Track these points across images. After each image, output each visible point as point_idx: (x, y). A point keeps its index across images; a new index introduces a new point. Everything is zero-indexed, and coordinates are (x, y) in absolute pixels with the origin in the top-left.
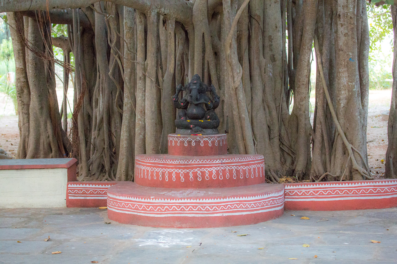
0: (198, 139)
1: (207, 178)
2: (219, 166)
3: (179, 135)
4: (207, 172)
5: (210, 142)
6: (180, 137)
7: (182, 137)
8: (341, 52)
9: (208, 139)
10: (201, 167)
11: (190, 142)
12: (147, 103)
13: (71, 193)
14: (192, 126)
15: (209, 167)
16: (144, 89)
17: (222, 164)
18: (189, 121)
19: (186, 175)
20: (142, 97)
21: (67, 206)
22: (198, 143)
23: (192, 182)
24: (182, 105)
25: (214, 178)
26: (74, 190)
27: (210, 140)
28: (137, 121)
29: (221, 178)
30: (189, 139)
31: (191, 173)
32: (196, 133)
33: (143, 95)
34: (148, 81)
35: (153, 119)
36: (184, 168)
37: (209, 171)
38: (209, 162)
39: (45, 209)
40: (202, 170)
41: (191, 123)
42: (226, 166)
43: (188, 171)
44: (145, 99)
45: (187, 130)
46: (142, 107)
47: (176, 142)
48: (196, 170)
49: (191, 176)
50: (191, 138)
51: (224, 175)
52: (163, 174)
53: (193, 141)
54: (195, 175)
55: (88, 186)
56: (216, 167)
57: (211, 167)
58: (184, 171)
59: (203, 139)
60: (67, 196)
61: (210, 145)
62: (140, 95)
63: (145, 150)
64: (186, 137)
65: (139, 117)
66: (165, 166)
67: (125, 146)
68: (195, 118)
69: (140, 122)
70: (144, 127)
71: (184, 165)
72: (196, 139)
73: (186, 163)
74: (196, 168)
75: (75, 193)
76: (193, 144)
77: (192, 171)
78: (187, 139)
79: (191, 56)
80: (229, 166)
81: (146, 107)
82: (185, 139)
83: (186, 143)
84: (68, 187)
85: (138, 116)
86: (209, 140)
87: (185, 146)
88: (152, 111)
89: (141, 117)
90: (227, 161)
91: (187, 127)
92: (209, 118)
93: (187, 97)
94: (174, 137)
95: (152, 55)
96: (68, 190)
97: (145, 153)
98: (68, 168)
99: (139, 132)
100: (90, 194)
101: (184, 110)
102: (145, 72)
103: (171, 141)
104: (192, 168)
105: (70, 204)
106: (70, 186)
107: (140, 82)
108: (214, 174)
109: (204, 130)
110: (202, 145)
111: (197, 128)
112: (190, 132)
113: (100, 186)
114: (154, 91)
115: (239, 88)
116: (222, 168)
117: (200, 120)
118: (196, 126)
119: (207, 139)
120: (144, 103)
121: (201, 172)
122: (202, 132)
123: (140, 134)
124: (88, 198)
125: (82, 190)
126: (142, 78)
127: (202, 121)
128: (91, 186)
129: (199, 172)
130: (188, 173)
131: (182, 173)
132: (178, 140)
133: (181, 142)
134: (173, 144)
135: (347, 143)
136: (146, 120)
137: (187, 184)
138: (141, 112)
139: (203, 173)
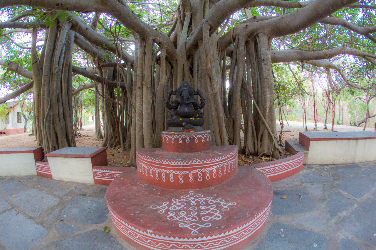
0: (193, 136)
1: (208, 178)
2: (218, 164)
3: (173, 133)
4: (208, 172)
5: (203, 138)
6: (175, 135)
7: (176, 134)
10: (201, 168)
11: (184, 140)
12: (144, 106)
13: (95, 175)
14: (184, 124)
15: (209, 167)
16: (141, 96)
17: (221, 161)
18: (181, 119)
19: (186, 177)
20: (140, 102)
21: (95, 183)
22: (192, 139)
23: (192, 183)
24: (174, 105)
25: (215, 176)
26: (97, 173)
29: (220, 175)
30: (183, 136)
31: (190, 174)
33: (141, 101)
34: (145, 88)
35: (149, 119)
36: (183, 170)
37: (209, 171)
38: (210, 161)
39: (83, 184)
40: (204, 170)
41: (182, 121)
42: (224, 163)
43: (187, 172)
44: (142, 104)
45: (179, 128)
46: (140, 110)
47: (170, 139)
48: (197, 171)
49: (191, 177)
50: (186, 135)
51: (222, 172)
53: (188, 138)
54: (195, 176)
55: (104, 171)
56: (216, 165)
57: (212, 166)
59: (197, 136)
60: (94, 177)
61: (203, 141)
62: (139, 101)
63: (144, 144)
64: (180, 134)
65: (138, 119)
68: (186, 116)
69: (139, 123)
70: (142, 127)
71: (183, 166)
72: (191, 136)
73: (185, 164)
74: (196, 169)
75: (98, 175)
76: (188, 141)
77: (192, 172)
78: (181, 137)
80: (226, 162)
81: (143, 110)
82: (179, 137)
83: (180, 140)
84: (93, 171)
87: (179, 143)
88: (148, 113)
89: (140, 118)
90: (225, 158)
91: (179, 125)
92: (199, 116)
93: (178, 99)
94: (168, 134)
95: (148, 68)
96: (93, 173)
97: (143, 147)
98: (92, 158)
99: (139, 130)
100: (107, 176)
102: (143, 82)
103: (165, 139)
104: (192, 169)
105: (97, 182)
106: (94, 170)
107: (139, 90)
108: (215, 172)
109: (195, 127)
110: (196, 141)
111: (189, 125)
112: (182, 129)
113: (113, 172)
114: (150, 96)
115: (218, 94)
116: (221, 166)
117: (191, 118)
118: (188, 123)
119: (201, 136)
120: (142, 107)
121: (202, 172)
122: (193, 129)
123: (139, 132)
124: (106, 179)
125: (101, 174)
126: (140, 87)
127: (193, 119)
128: (107, 171)
129: (199, 173)
130: (188, 174)
131: (181, 174)
132: (172, 137)
133: (175, 139)
134: (167, 141)
135: (271, 133)
136: (144, 120)
137: (187, 186)
138: (140, 114)
139: (204, 174)
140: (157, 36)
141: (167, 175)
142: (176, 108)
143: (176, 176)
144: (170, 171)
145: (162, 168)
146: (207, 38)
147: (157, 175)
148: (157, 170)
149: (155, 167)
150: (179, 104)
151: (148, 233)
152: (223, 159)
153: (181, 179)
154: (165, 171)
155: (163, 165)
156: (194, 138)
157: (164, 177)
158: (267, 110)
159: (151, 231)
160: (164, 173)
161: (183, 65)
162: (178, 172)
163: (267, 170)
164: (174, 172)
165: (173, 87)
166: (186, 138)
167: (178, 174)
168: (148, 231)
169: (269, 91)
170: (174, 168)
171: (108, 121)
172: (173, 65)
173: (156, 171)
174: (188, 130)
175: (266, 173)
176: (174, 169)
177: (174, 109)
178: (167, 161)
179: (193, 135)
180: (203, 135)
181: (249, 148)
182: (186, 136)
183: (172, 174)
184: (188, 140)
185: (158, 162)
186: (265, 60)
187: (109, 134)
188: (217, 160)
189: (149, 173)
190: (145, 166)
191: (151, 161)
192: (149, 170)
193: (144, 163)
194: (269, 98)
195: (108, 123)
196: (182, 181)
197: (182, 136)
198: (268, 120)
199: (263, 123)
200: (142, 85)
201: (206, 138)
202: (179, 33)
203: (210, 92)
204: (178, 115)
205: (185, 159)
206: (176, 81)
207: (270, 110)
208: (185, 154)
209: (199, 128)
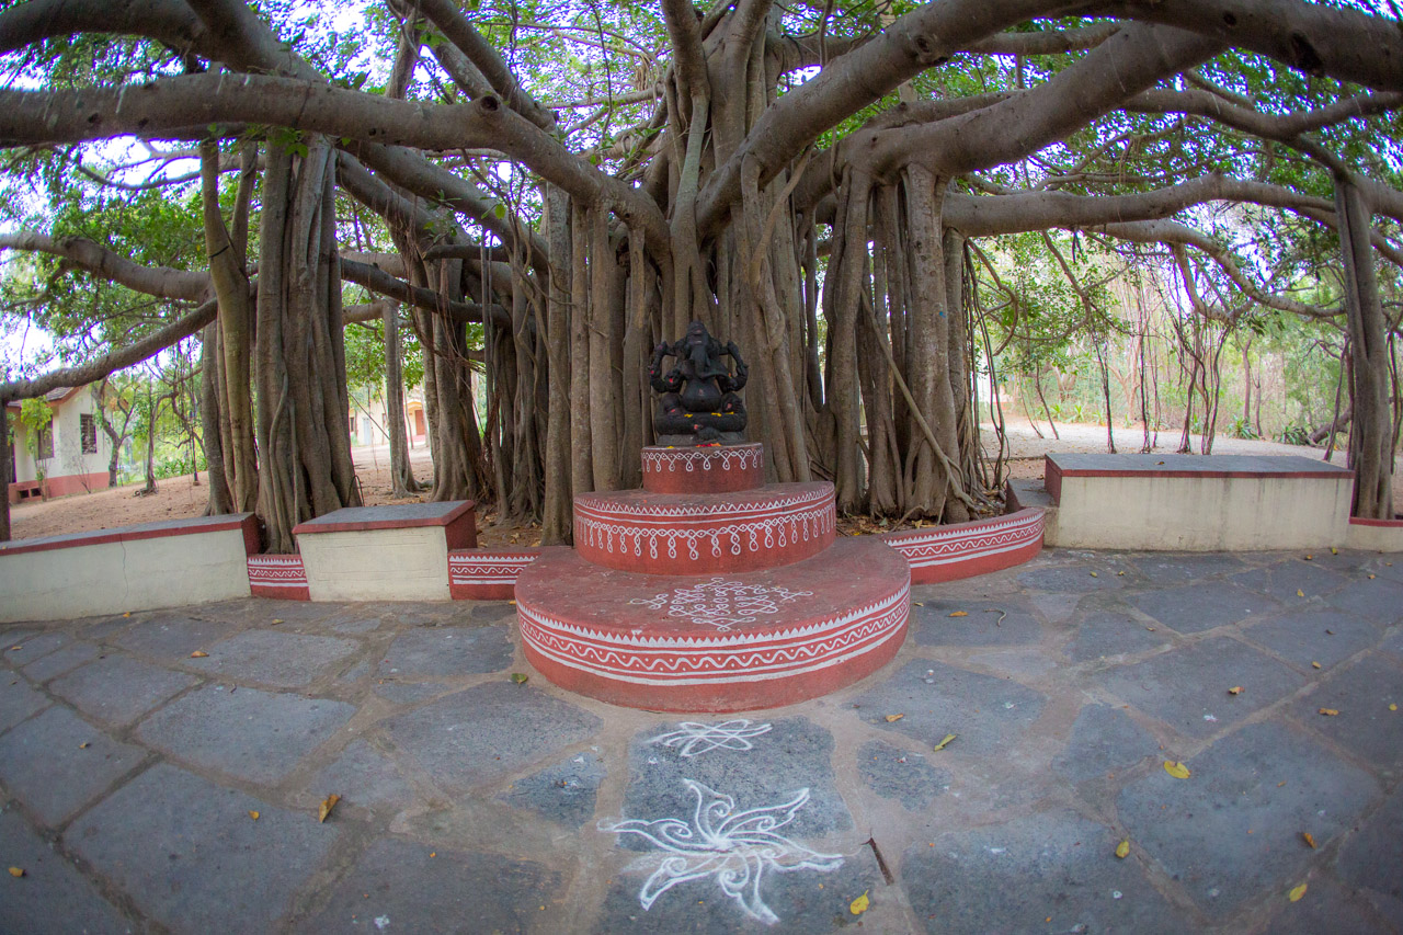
0: (718, 455)
1: (754, 547)
2: (777, 517)
3: (671, 448)
4: (752, 532)
5: (743, 460)
6: (676, 452)
7: (680, 452)
8: (924, 303)
9: (739, 453)
10: (738, 523)
11: (698, 463)
12: (594, 384)
13: (456, 574)
14: (696, 426)
15: (756, 521)
16: (586, 359)
17: (783, 509)
18: (690, 416)
19: (704, 544)
20: (583, 375)
21: (453, 598)
22: (717, 462)
23: (718, 559)
25: (769, 544)
26: (462, 567)
27: (742, 456)
28: (573, 424)
29: (782, 543)
30: (695, 456)
31: (714, 536)
32: (706, 442)
33: (584, 371)
34: (595, 340)
35: (608, 417)
36: (696, 527)
37: (756, 530)
38: (758, 507)
39: (414, 603)
40: (743, 528)
41: (693, 421)
42: (791, 515)
43: (707, 533)
44: (589, 379)
45: (685, 436)
46: (582, 395)
47: (665, 464)
48: (728, 530)
49: (715, 544)
50: (702, 453)
51: (788, 535)
52: (644, 542)
53: (707, 460)
54: (725, 542)
55: (485, 559)
56: (771, 518)
57: (762, 520)
58: (696, 534)
59: (728, 454)
60: (451, 579)
61: (744, 467)
62: (580, 371)
63: (593, 484)
64: (689, 451)
65: (578, 417)
66: (649, 522)
67: (554, 475)
68: (701, 408)
69: (581, 427)
70: (589, 437)
71: (697, 518)
72: (714, 455)
73: (701, 514)
74: (727, 524)
75: (463, 574)
76: (707, 467)
77: (718, 532)
78: (690, 456)
79: (666, 309)
80: (796, 514)
81: (592, 396)
82: (686, 456)
83: (689, 465)
84: (449, 563)
85: (575, 414)
86: (740, 457)
87: (687, 472)
88: (604, 402)
89: (582, 416)
90: (793, 503)
91: (685, 430)
94: (659, 452)
95: (603, 286)
96: (450, 567)
97: (592, 488)
98: (446, 526)
99: (579, 446)
100: (491, 574)
102: (589, 323)
103: (653, 463)
104: (718, 526)
105: (457, 592)
106: (452, 559)
107: (578, 344)
108: (769, 535)
110: (726, 467)
111: (708, 429)
113: (509, 560)
116: (784, 520)
118: (705, 425)
119: (737, 454)
120: (587, 386)
121: (739, 533)
123: (581, 451)
124: (488, 582)
125: (475, 568)
126: (583, 335)
127: (719, 415)
128: (491, 559)
129: (734, 534)
130: (708, 538)
131: (693, 538)
132: (670, 458)
133: (677, 462)
134: (659, 468)
135: (941, 454)
136: (593, 420)
137: (706, 565)
138: (582, 405)
139: (744, 536)
140: (620, 199)
141: (662, 541)
142: (675, 389)
143: (681, 543)
144: (667, 533)
145: (650, 526)
146: (752, 201)
147: (638, 546)
148: (637, 533)
149: (634, 525)
150: (683, 378)
151: (634, 638)
152: (787, 505)
153: (693, 549)
154: (658, 532)
155: (654, 519)
156: (721, 460)
157: (654, 548)
158: (929, 390)
159: (639, 632)
160: (653, 537)
161: (690, 268)
162: (687, 534)
163: (916, 548)
164: (677, 533)
165: (663, 328)
166: (703, 459)
167: (687, 538)
168: (633, 632)
169: (932, 334)
170: (677, 523)
171: (452, 429)
172: (661, 268)
173: (634, 535)
174: (705, 441)
175: (913, 556)
176: (677, 527)
177: (671, 391)
178: (662, 510)
180: (742, 452)
181: (880, 497)
182: (702, 456)
183: (672, 538)
184: (707, 463)
185: (641, 514)
186: (923, 244)
187: (454, 471)
188: (774, 507)
189: (616, 543)
190: (606, 527)
191: (624, 512)
192: (616, 537)
193: (603, 521)
194: (934, 354)
195: (452, 436)
196: (694, 554)
197: (693, 456)
198: (929, 416)
199: (919, 426)
200: (586, 328)
201: (749, 460)
202: (675, 160)
203: (762, 346)
204: (684, 406)
205: (701, 504)
206: (671, 313)
207: (936, 387)
208: (701, 497)
209: (733, 436)
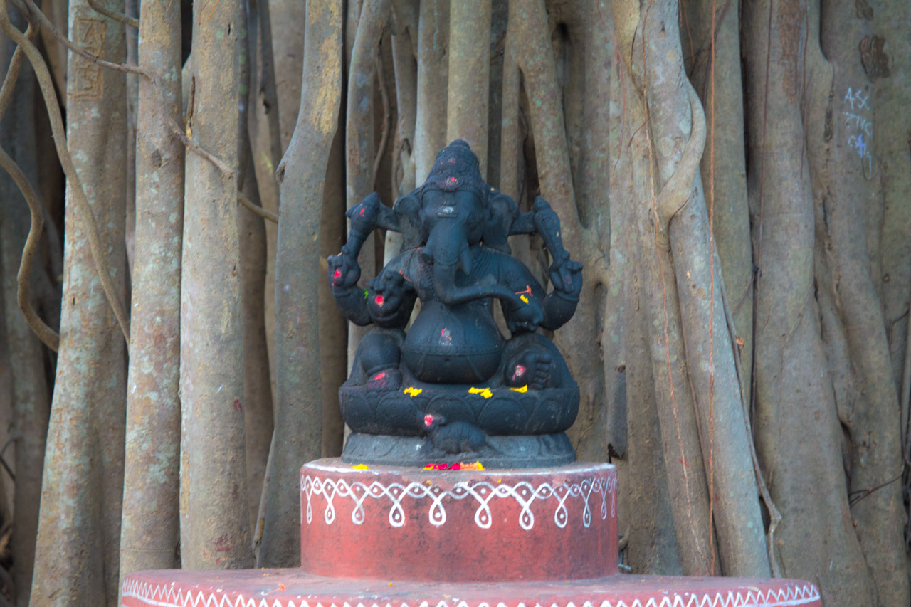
0: (464, 491)
3: (360, 469)
5: (526, 506)
6: (368, 479)
7: (379, 478)
9: (519, 490)
11: (417, 507)
16: (173, 218)
18: (414, 392)
20: (166, 260)
22: (461, 509)
24: (381, 304)
27: (526, 498)
28: (133, 388)
30: (412, 490)
33: (167, 247)
34: (196, 172)
35: (224, 377)
41: (423, 404)
44: (179, 271)
45: (401, 441)
46: (162, 313)
47: (344, 505)
50: (427, 486)
53: (437, 501)
59: (489, 491)
61: (527, 524)
62: (156, 248)
63: (177, 548)
64: (398, 479)
65: (148, 369)
67: (65, 523)
68: (444, 374)
69: (153, 396)
70: (173, 424)
72: (454, 491)
76: (437, 518)
78: (400, 491)
81: (186, 316)
82: (391, 490)
83: (397, 511)
85: (141, 364)
86: (519, 499)
87: (390, 527)
88: (216, 338)
89: (159, 366)
91: (403, 425)
92: (525, 375)
93: (408, 265)
94: (335, 477)
95: (220, 35)
97: (175, 561)
99: (146, 446)
101: (389, 332)
102: (182, 126)
103: (319, 500)
107: (155, 177)
109: (495, 441)
110: (483, 521)
111: (456, 428)
112: (422, 451)
114: (231, 227)
115: (685, 220)
117: (473, 390)
118: (451, 417)
119: (511, 491)
120: (174, 290)
122: (485, 451)
123: (150, 459)
127: (487, 393)
132: (355, 492)
133: (370, 504)
134: (330, 517)
136: (185, 382)
138: (159, 339)
156: (470, 504)
166: (427, 501)
174: (451, 456)
177: (383, 325)
179: (465, 485)
180: (523, 487)
182: (427, 491)
184: (437, 509)
197: (406, 491)
